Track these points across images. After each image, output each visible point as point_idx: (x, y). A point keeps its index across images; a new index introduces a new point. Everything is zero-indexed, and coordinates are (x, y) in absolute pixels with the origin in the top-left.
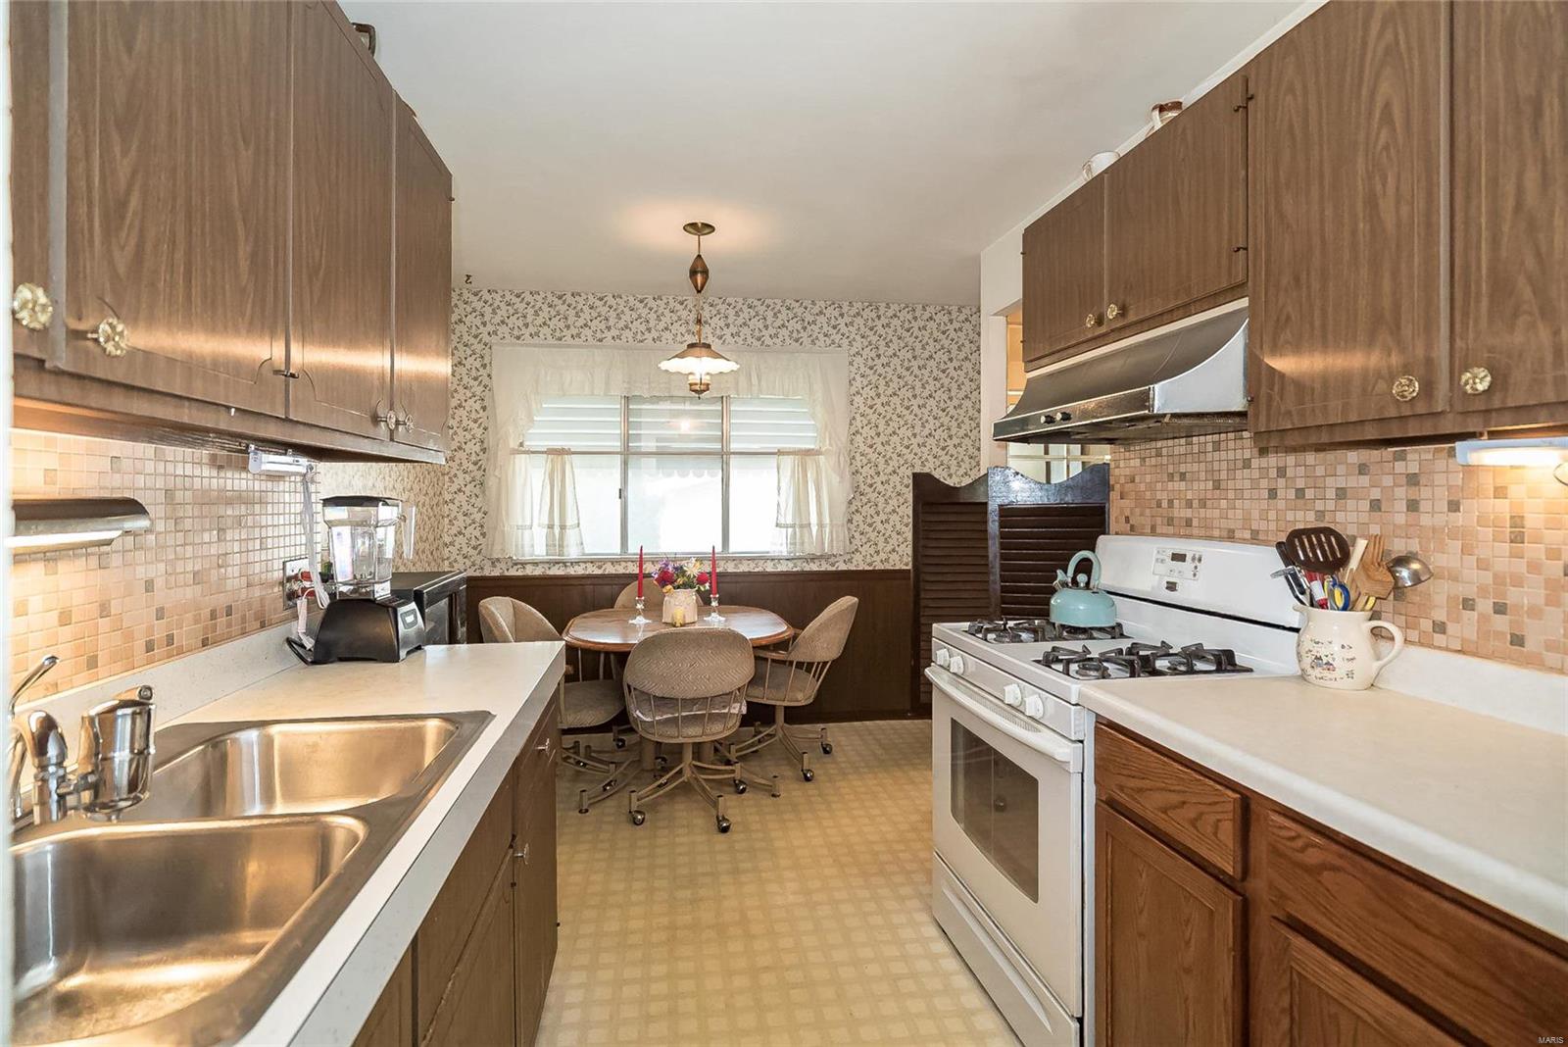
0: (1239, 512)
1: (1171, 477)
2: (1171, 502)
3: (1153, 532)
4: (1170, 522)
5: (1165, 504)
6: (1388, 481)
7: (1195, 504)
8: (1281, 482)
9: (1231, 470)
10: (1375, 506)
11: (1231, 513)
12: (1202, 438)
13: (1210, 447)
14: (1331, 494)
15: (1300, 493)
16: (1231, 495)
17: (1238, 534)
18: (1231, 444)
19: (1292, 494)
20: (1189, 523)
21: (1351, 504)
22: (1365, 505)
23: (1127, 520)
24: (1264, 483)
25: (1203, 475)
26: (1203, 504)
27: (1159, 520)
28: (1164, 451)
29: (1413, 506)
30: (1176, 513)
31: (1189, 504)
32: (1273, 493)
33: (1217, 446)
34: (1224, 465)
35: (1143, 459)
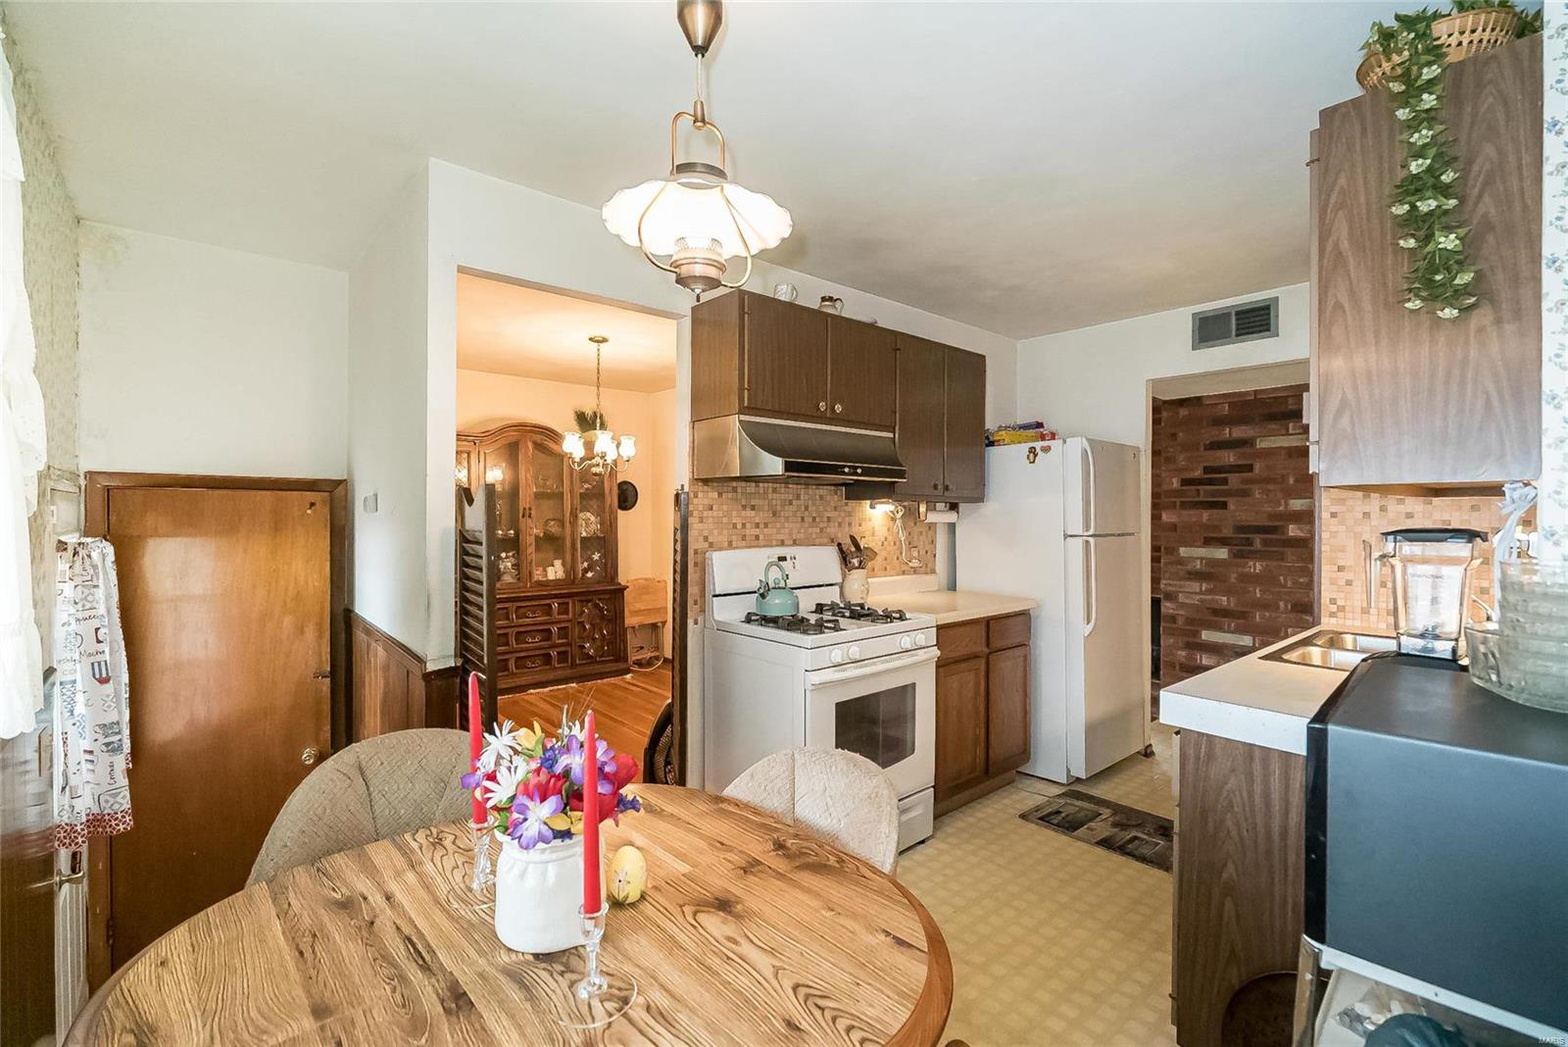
0: (787, 530)
1: (744, 507)
2: (744, 525)
3: (730, 546)
4: (744, 538)
5: (739, 526)
6: (843, 514)
7: (762, 526)
8: (806, 513)
9: (783, 506)
10: (840, 524)
11: (782, 531)
12: (766, 485)
13: (770, 491)
14: (825, 519)
15: (814, 519)
16: (783, 520)
17: (786, 542)
18: (783, 490)
19: (811, 520)
20: (757, 537)
21: (832, 524)
22: (837, 524)
23: (706, 539)
24: (799, 514)
25: (766, 508)
26: (766, 525)
27: (734, 538)
28: (739, 490)
29: (850, 524)
30: (748, 532)
31: (757, 526)
32: (803, 519)
33: (774, 491)
34: (779, 502)
35: (720, 495)
